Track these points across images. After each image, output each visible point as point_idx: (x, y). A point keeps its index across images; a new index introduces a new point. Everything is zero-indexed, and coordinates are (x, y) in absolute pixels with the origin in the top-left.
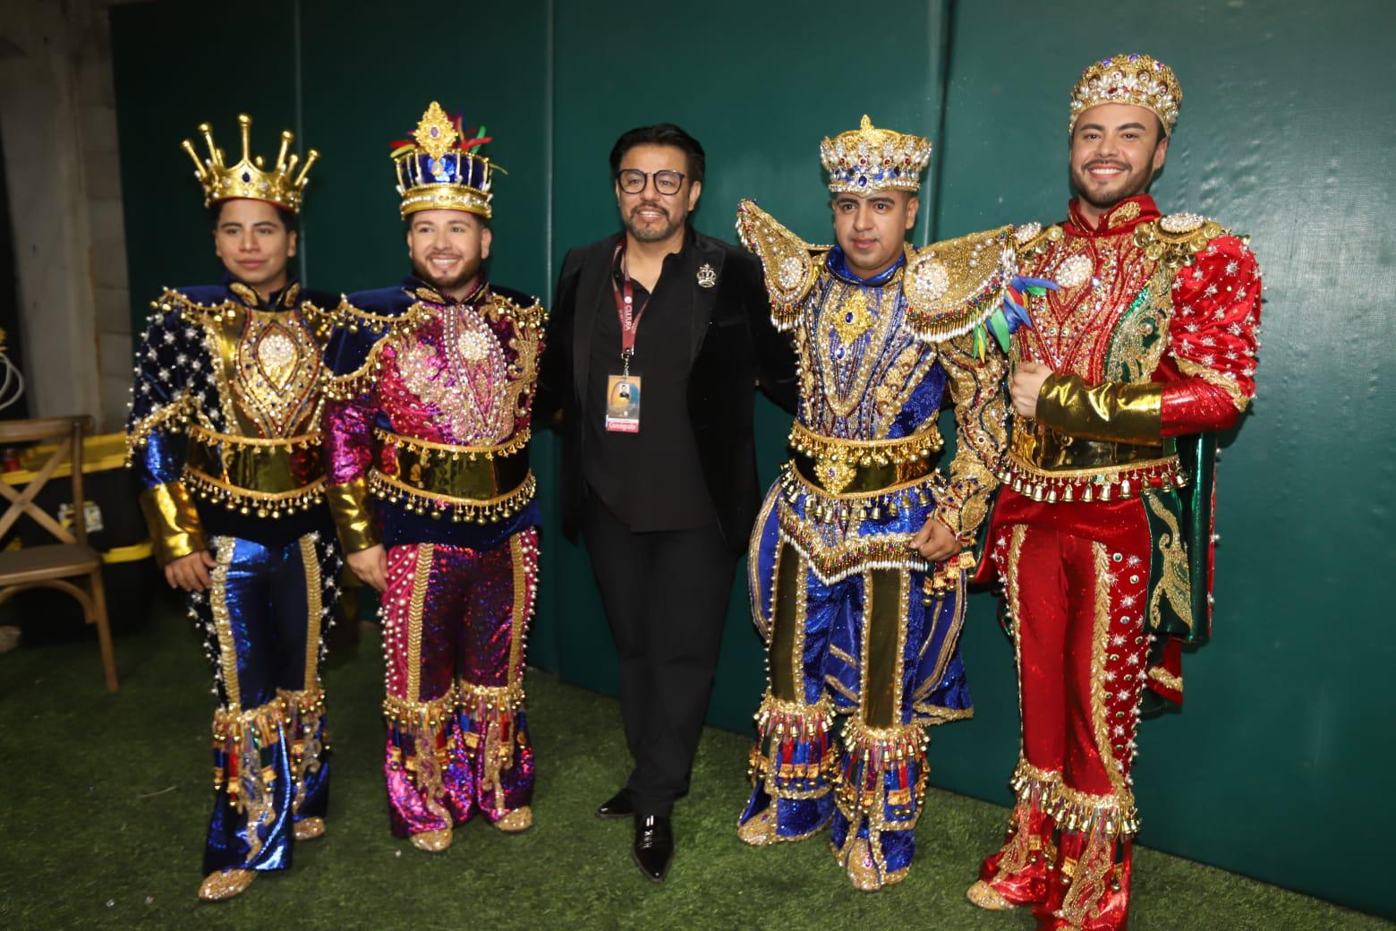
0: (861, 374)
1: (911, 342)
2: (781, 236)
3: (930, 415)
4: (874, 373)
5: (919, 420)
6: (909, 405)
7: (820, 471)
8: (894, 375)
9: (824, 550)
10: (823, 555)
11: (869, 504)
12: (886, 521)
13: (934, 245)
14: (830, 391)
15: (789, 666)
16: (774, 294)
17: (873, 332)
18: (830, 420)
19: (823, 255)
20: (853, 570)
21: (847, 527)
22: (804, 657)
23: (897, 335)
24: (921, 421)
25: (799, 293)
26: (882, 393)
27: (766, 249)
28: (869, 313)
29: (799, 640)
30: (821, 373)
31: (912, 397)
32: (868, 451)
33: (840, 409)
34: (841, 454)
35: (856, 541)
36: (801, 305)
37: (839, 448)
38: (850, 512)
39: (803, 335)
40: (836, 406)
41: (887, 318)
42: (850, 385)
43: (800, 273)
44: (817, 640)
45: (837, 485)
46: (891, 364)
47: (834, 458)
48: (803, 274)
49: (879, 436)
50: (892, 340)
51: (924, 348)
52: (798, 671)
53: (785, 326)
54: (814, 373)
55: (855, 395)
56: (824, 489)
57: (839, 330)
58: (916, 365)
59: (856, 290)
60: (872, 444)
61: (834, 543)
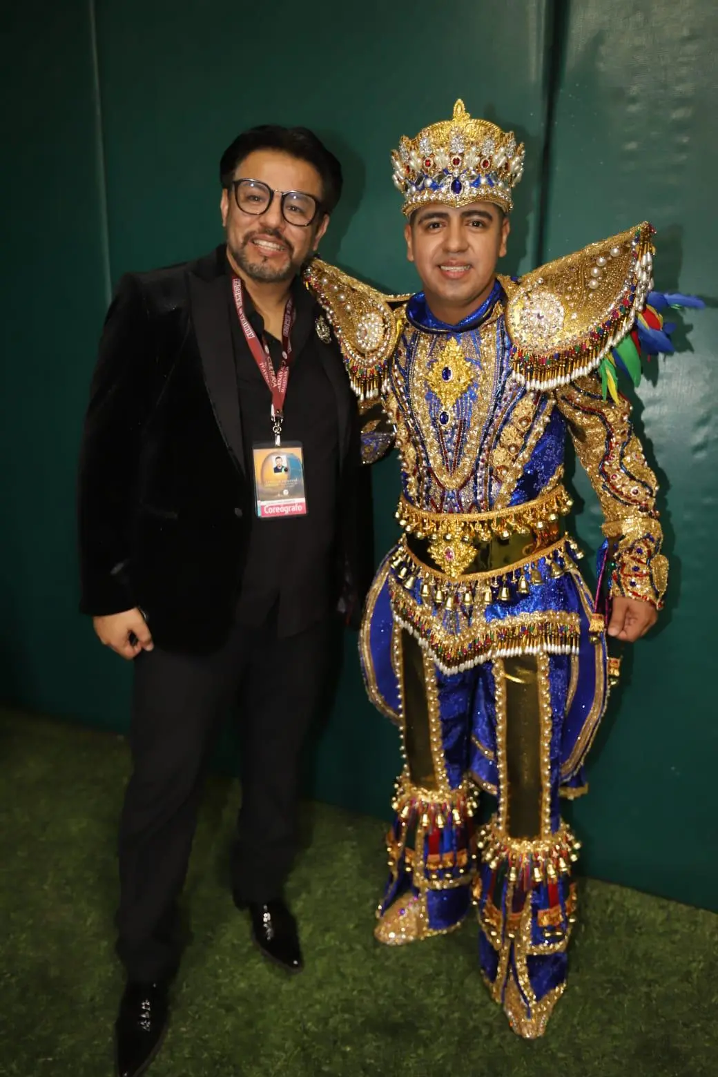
0: (471, 438)
1: (525, 393)
2: (354, 290)
3: (554, 473)
4: (486, 435)
5: (543, 481)
6: (529, 465)
7: (435, 552)
8: (510, 434)
9: (446, 638)
10: (445, 642)
11: (496, 585)
12: (516, 600)
13: (540, 270)
14: (436, 461)
15: (429, 754)
16: (353, 359)
17: (477, 386)
18: (438, 495)
19: (405, 305)
20: (481, 659)
21: (471, 612)
22: (444, 743)
23: (507, 387)
24: (545, 482)
25: (383, 354)
26: (499, 456)
27: (339, 308)
28: (468, 364)
29: (435, 727)
30: (423, 443)
31: (533, 456)
32: (486, 524)
33: (450, 482)
34: (457, 530)
35: (482, 626)
36: (387, 368)
37: (453, 523)
38: (473, 595)
39: (394, 404)
40: (444, 479)
41: (491, 366)
42: (459, 451)
43: (382, 332)
44: (455, 726)
45: (456, 567)
46: (506, 422)
47: (448, 537)
48: (385, 331)
49: (499, 506)
50: (502, 392)
51: (541, 397)
52: (439, 759)
53: (371, 394)
54: (415, 444)
55: (467, 462)
56: (443, 572)
57: (436, 390)
58: (535, 416)
59: (448, 340)
60: (492, 515)
61: (457, 630)
